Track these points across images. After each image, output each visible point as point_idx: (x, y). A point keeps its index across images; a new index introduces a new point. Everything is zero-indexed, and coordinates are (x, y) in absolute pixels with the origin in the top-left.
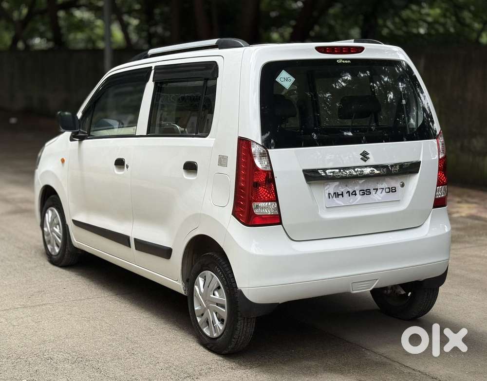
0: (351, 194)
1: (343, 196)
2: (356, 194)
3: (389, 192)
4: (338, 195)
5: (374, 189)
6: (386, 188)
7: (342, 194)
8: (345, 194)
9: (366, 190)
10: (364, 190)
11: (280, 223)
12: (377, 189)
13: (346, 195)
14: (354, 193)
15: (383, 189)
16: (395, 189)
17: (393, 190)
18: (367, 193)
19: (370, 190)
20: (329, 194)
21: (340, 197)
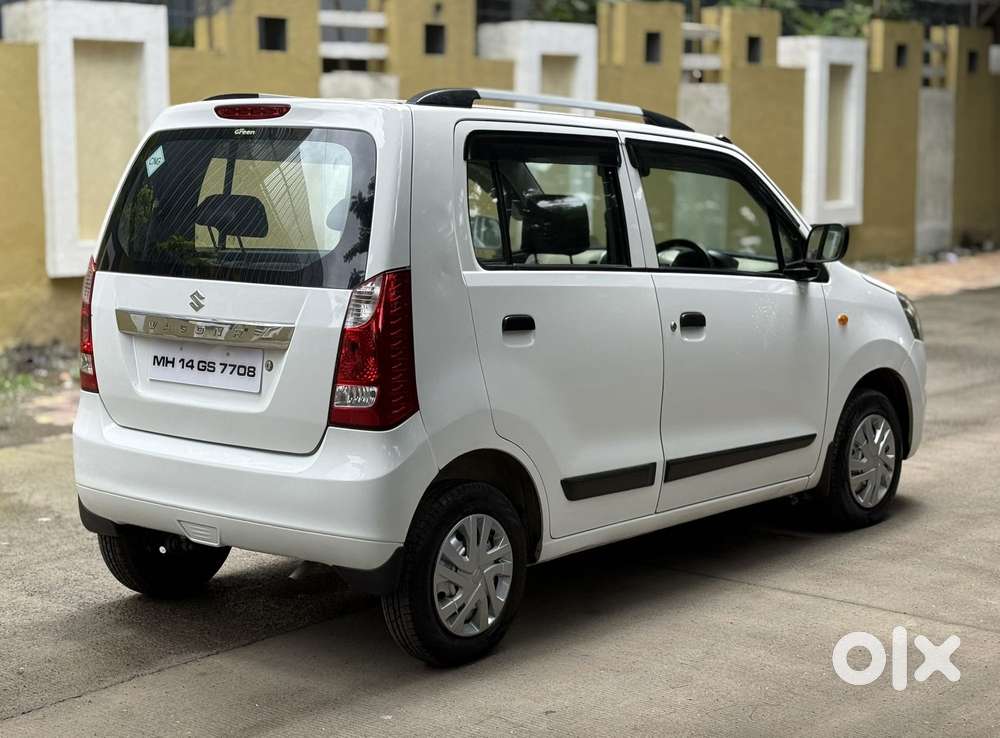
0: (185, 365)
1: (173, 366)
2: (192, 367)
3: (244, 374)
4: (168, 362)
5: (221, 364)
6: (240, 367)
7: (173, 363)
8: (177, 362)
9: (208, 364)
10: (205, 362)
12: (226, 366)
13: (178, 365)
14: (190, 364)
15: (235, 366)
16: (253, 372)
17: (250, 372)
18: (210, 369)
19: (214, 363)
20: (156, 357)
21: (170, 365)
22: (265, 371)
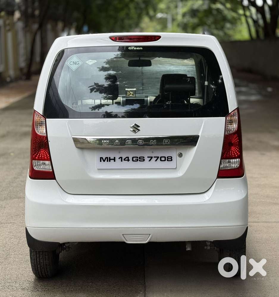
0: (123, 160)
1: (115, 161)
2: (128, 160)
3: (165, 160)
4: (110, 159)
5: (148, 157)
6: (161, 157)
7: (114, 159)
8: (117, 159)
9: (140, 157)
10: (137, 157)
11: (54, 178)
12: (152, 158)
14: (127, 159)
15: (158, 157)
17: (170, 159)
18: (141, 160)
19: (144, 157)
20: (101, 158)
21: (112, 161)
22: (178, 158)
